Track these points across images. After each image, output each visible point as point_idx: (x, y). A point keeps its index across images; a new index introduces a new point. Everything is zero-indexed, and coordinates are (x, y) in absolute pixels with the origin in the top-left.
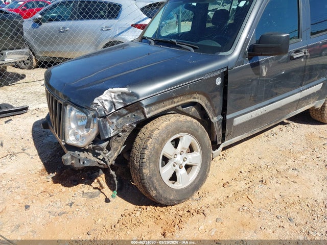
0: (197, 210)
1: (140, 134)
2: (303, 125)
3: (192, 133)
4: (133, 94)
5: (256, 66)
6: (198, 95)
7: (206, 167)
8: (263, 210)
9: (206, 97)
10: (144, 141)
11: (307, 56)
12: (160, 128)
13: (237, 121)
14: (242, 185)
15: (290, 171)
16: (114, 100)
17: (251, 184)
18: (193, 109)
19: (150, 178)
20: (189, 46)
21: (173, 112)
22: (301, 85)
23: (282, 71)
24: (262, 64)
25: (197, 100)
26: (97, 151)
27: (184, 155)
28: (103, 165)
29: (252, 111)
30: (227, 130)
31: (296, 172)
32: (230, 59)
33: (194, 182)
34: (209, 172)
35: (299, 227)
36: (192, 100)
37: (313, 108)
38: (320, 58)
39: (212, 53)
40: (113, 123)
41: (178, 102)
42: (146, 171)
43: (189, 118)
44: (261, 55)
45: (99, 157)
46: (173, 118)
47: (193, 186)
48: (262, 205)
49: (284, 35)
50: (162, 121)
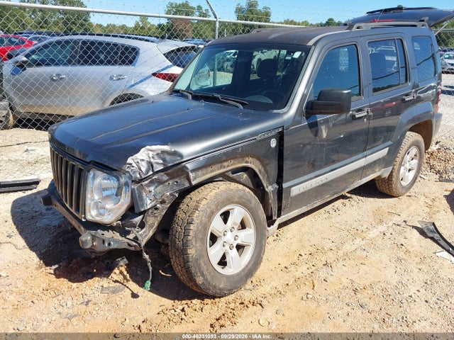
0: (252, 301)
1: (183, 206)
2: (369, 199)
3: (244, 204)
4: (175, 154)
5: (314, 126)
6: (250, 158)
7: (261, 247)
8: (331, 298)
9: (260, 161)
10: (188, 215)
11: (370, 116)
12: (208, 197)
13: (295, 191)
14: (303, 270)
15: (359, 253)
16: (152, 160)
17: (314, 268)
18: (244, 176)
19: (197, 260)
20: (237, 102)
21: (221, 179)
22: (365, 150)
23: (340, 134)
24: (322, 124)
25: (249, 165)
26: (127, 228)
27: (236, 232)
28: (134, 246)
29: (311, 179)
30: (284, 202)
31: (365, 253)
32: (286, 117)
33: (247, 266)
34: (264, 254)
35: (373, 314)
36: (245, 165)
37: (379, 177)
38: (382, 119)
39: (264, 111)
40: (150, 192)
41: (228, 166)
42: (191, 252)
43: (241, 187)
44: (321, 113)
45: (128, 237)
46: (223, 186)
47: (246, 271)
48: (329, 292)
49: (346, 92)
50: (209, 190)
